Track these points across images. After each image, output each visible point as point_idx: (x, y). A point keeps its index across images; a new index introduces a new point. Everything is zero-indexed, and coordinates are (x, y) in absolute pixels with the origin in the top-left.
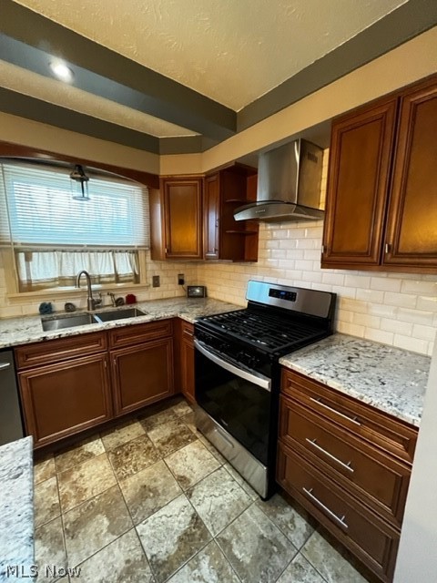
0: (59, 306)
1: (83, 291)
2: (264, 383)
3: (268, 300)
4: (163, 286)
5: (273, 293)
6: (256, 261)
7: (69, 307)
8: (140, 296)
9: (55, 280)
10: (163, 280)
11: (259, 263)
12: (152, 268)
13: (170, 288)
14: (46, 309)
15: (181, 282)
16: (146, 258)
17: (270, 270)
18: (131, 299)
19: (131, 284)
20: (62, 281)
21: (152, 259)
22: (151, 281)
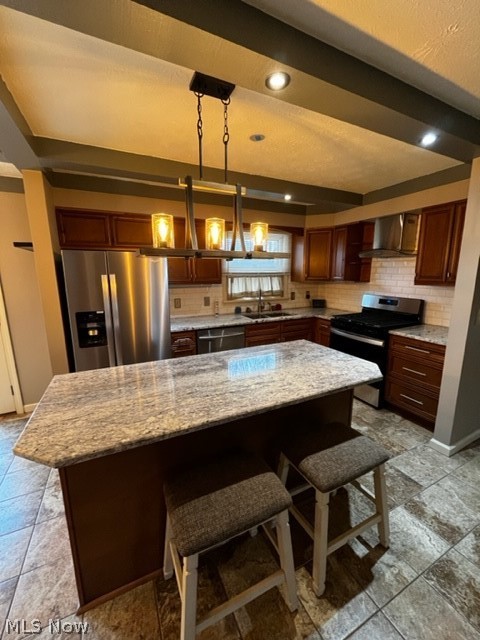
0: (244, 309)
1: (256, 301)
2: (380, 343)
3: (377, 306)
4: (296, 300)
5: (382, 301)
6: (369, 281)
7: (248, 310)
8: (284, 306)
9: (242, 294)
10: (297, 295)
11: (371, 283)
12: (291, 287)
13: (301, 301)
14: (238, 311)
15: (308, 297)
16: (288, 280)
17: (380, 287)
18: (278, 307)
19: (279, 298)
20: (246, 294)
21: (292, 280)
22: (290, 296)
